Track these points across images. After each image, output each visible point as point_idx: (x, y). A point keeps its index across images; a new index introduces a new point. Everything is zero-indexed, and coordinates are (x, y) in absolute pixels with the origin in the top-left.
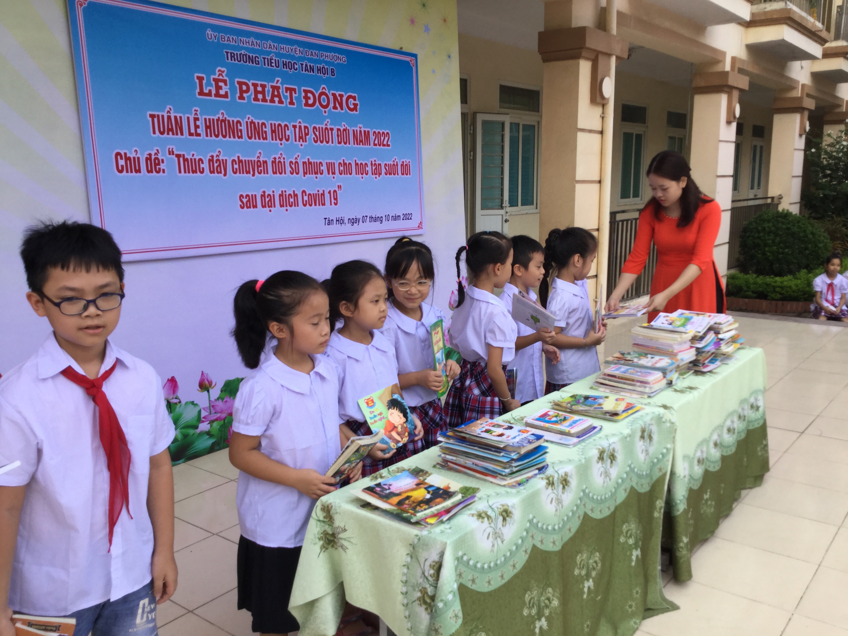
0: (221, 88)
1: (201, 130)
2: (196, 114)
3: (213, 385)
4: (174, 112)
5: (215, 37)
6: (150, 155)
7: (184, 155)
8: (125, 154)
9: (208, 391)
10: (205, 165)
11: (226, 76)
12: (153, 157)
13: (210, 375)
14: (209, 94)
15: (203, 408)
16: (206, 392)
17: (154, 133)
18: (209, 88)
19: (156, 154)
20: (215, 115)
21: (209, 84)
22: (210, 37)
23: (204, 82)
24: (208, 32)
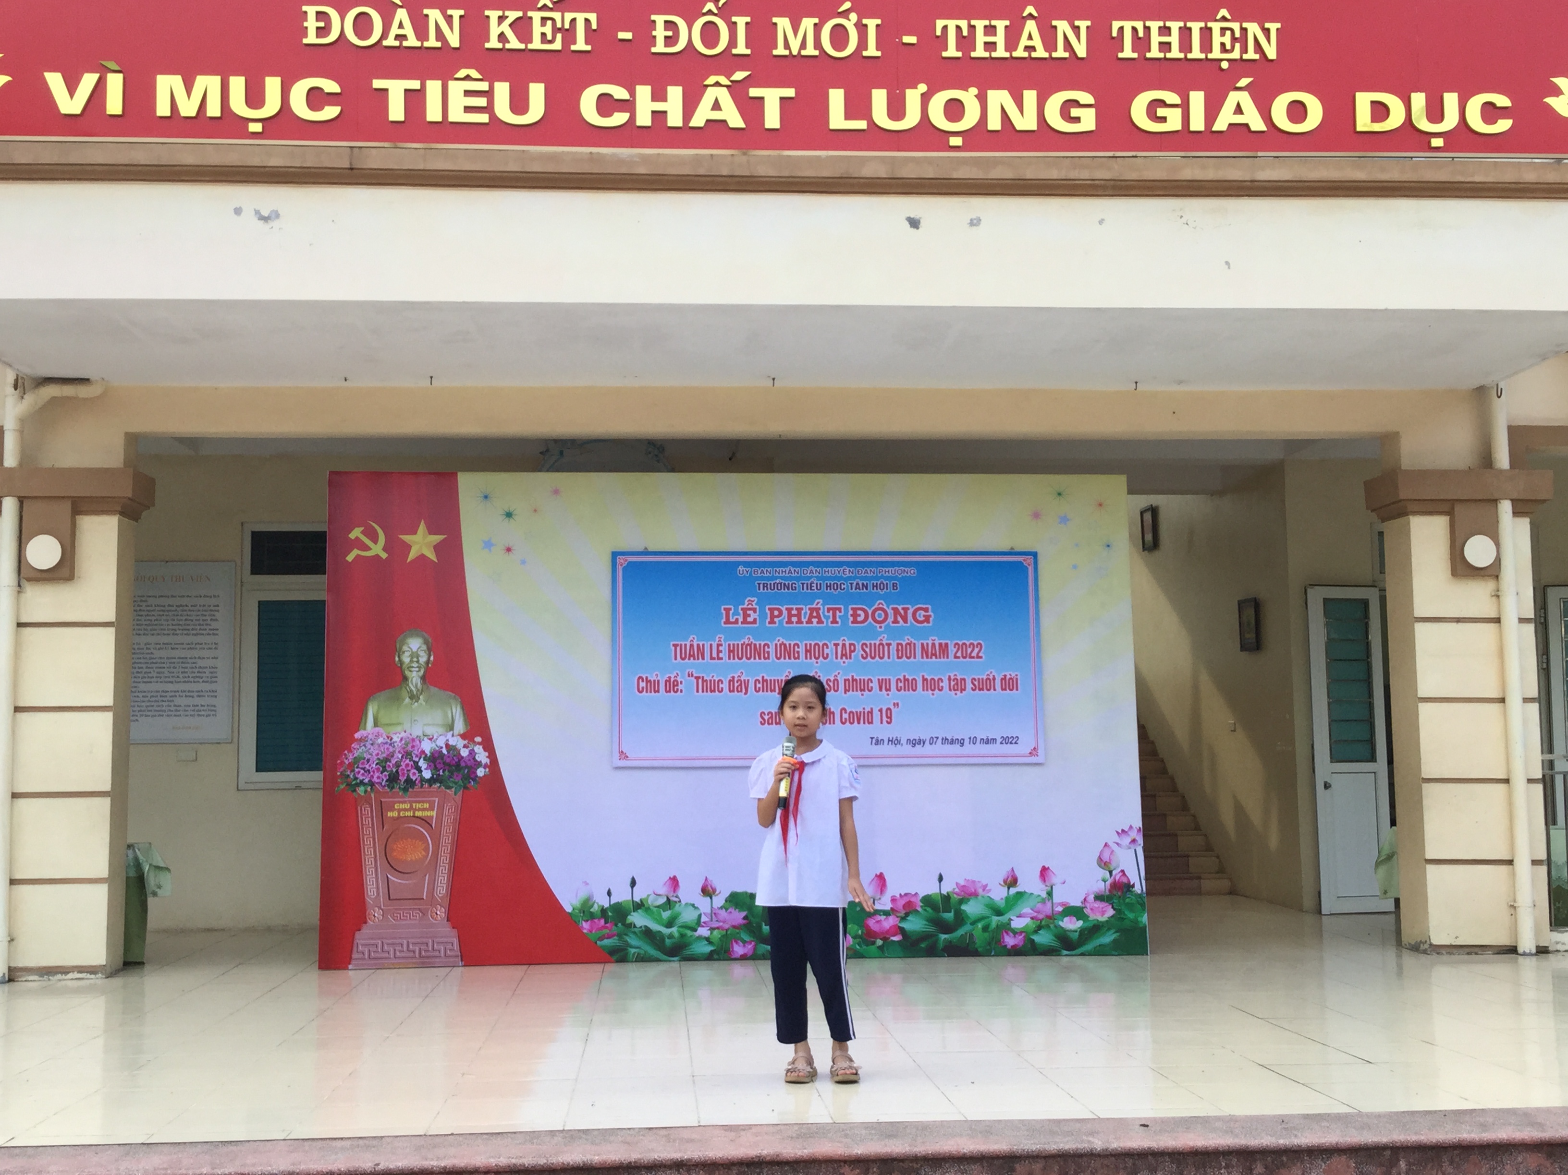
0: (749, 616)
1: (724, 655)
2: (720, 641)
3: (717, 892)
4: (698, 641)
5: (747, 572)
6: (670, 678)
7: (703, 677)
8: (647, 678)
9: (711, 898)
10: (725, 686)
11: (756, 604)
12: (672, 680)
13: (714, 882)
14: (736, 622)
15: (704, 913)
16: (709, 898)
17: (676, 659)
18: (735, 617)
19: (675, 677)
20: (740, 641)
21: (736, 613)
22: (741, 572)
23: (731, 612)
24: (740, 568)
